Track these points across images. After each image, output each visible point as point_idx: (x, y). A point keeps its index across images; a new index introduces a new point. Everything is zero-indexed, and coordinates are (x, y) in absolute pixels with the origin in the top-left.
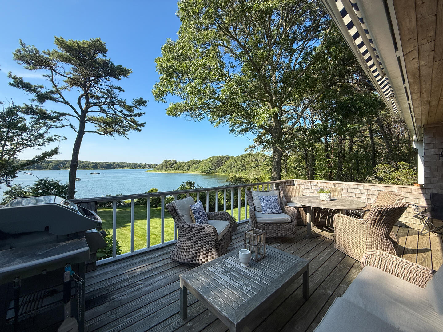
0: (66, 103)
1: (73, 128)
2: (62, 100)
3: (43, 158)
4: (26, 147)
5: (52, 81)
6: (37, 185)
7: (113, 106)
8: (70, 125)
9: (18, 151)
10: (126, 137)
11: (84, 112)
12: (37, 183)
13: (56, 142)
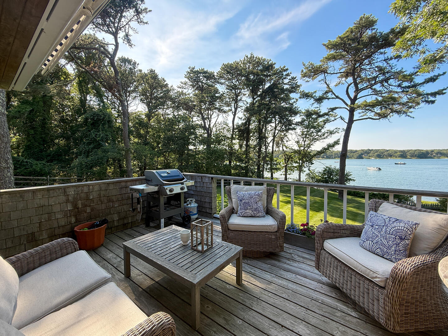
0: (337, 97)
1: (342, 119)
2: (334, 96)
3: (328, 149)
4: (316, 141)
5: (326, 82)
6: (324, 171)
7: (387, 82)
8: (341, 117)
9: (312, 145)
10: (409, 116)
11: (353, 101)
12: (324, 169)
13: (337, 134)
